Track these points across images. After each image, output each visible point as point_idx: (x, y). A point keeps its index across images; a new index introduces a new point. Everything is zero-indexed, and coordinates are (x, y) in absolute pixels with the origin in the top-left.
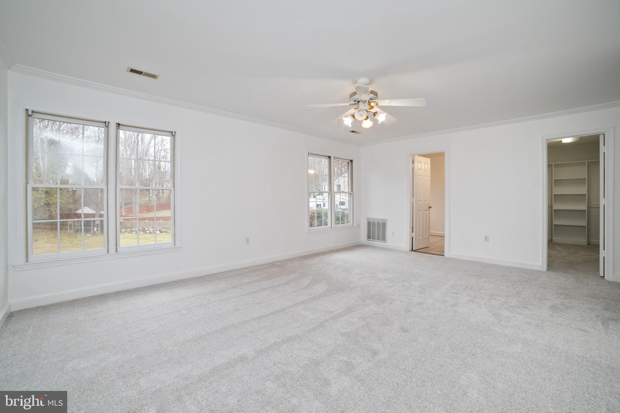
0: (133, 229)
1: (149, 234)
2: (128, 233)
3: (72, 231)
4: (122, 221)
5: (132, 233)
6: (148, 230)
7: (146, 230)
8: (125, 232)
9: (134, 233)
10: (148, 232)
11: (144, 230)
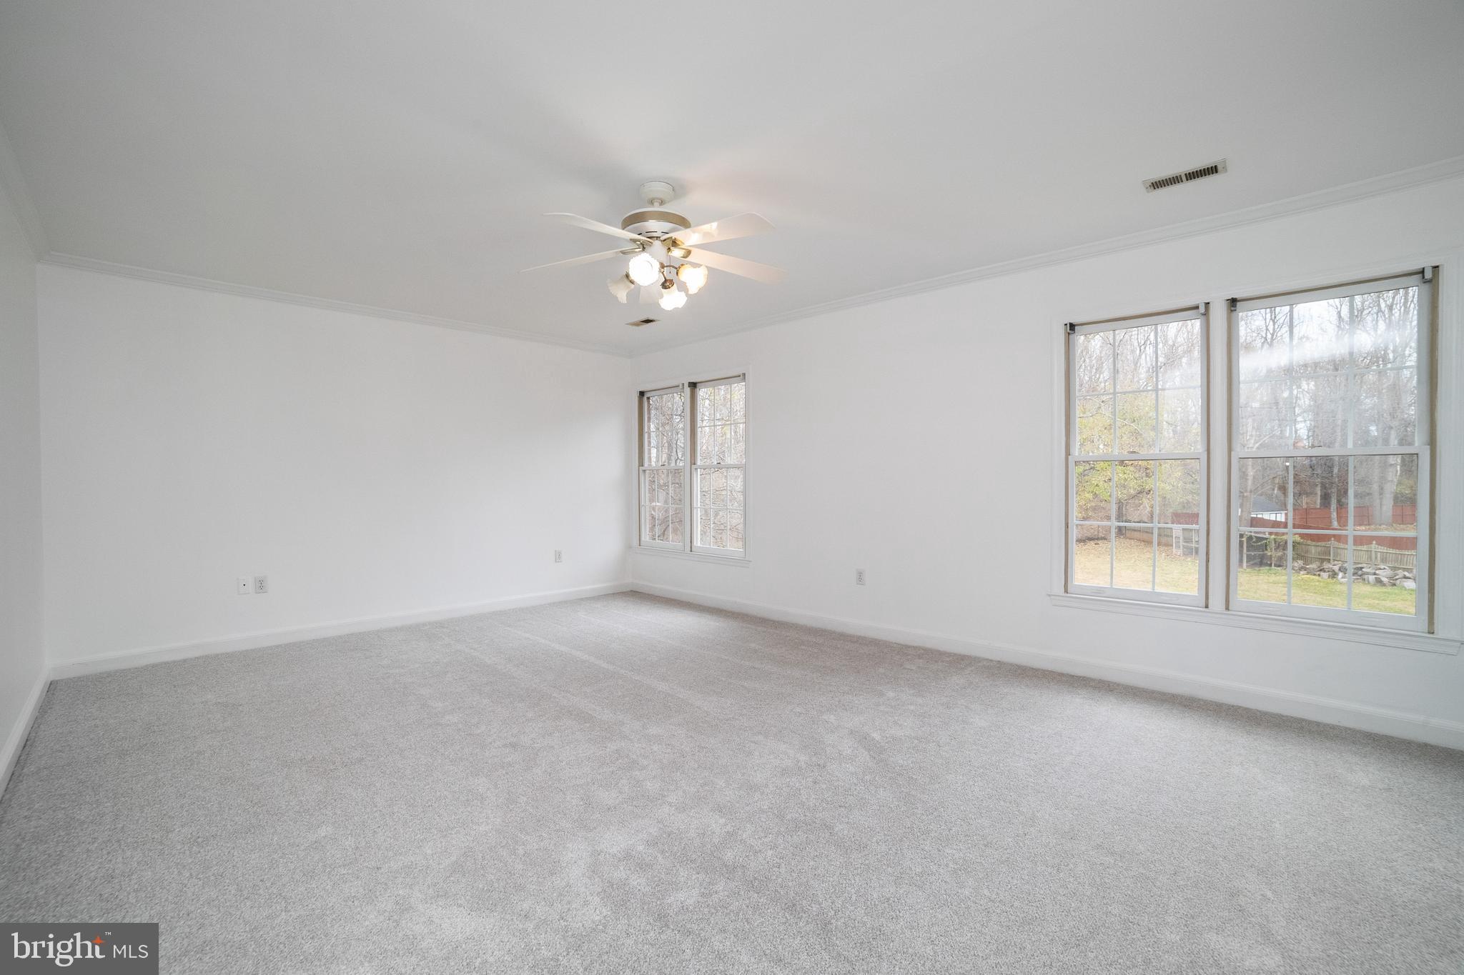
0: (1326, 565)
1: (1374, 585)
2: (1308, 573)
3: (1180, 552)
4: (1298, 538)
5: (1319, 575)
6: (1375, 574)
7: (1368, 574)
8: (1301, 568)
9: (1325, 575)
10: (1372, 578)
11: (1360, 572)
